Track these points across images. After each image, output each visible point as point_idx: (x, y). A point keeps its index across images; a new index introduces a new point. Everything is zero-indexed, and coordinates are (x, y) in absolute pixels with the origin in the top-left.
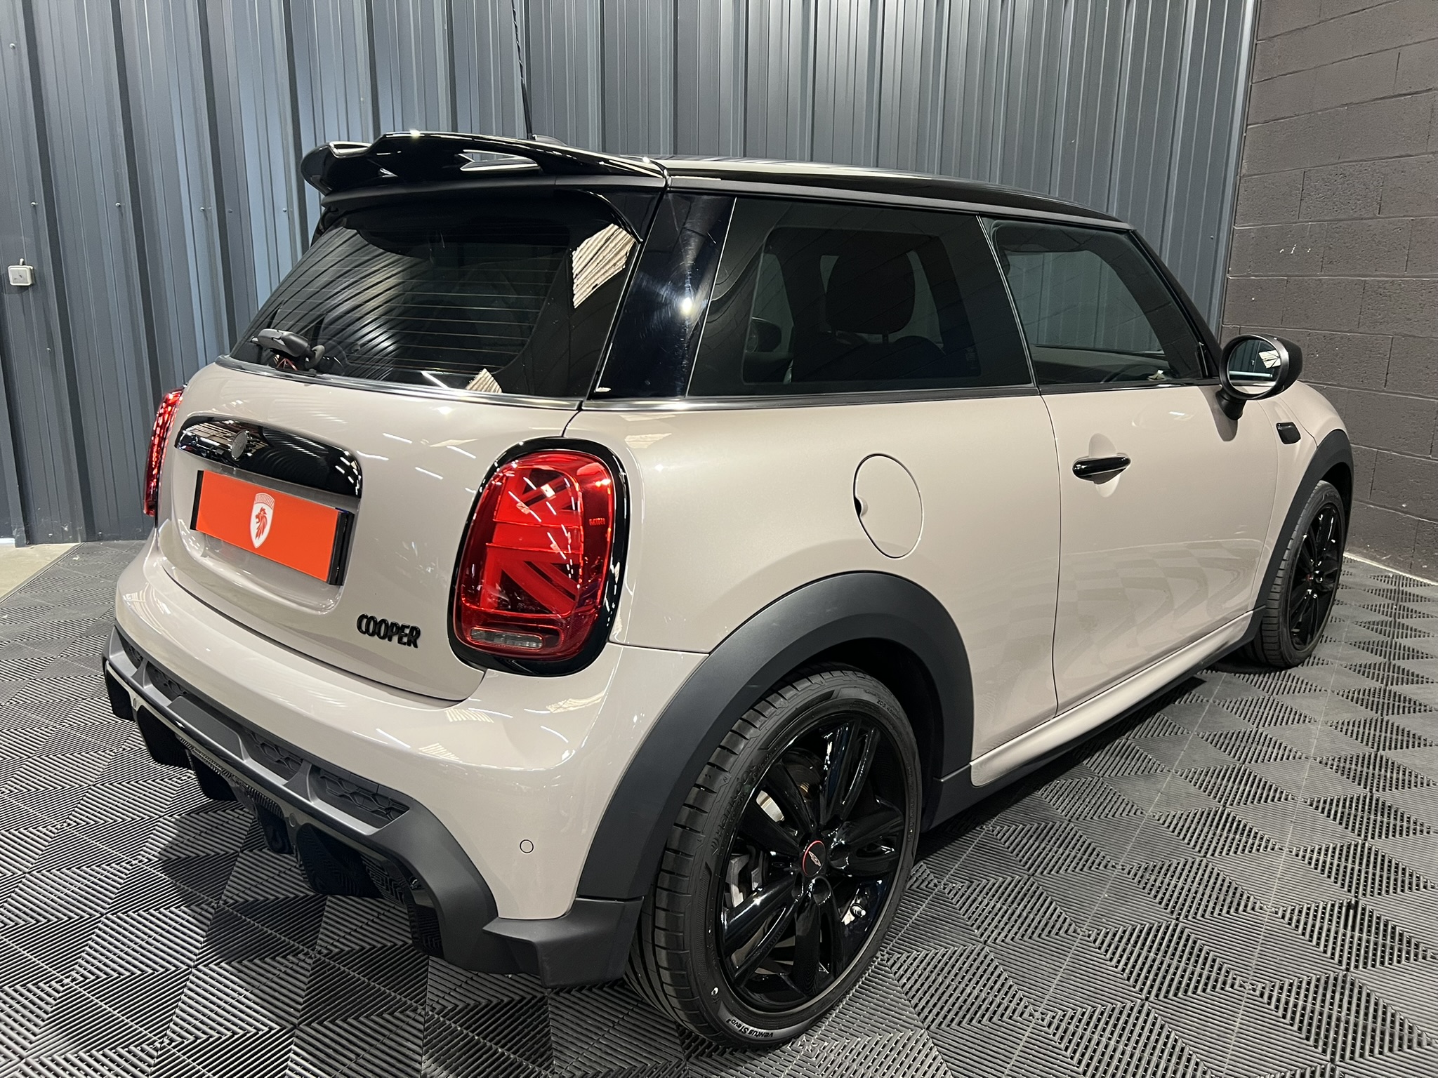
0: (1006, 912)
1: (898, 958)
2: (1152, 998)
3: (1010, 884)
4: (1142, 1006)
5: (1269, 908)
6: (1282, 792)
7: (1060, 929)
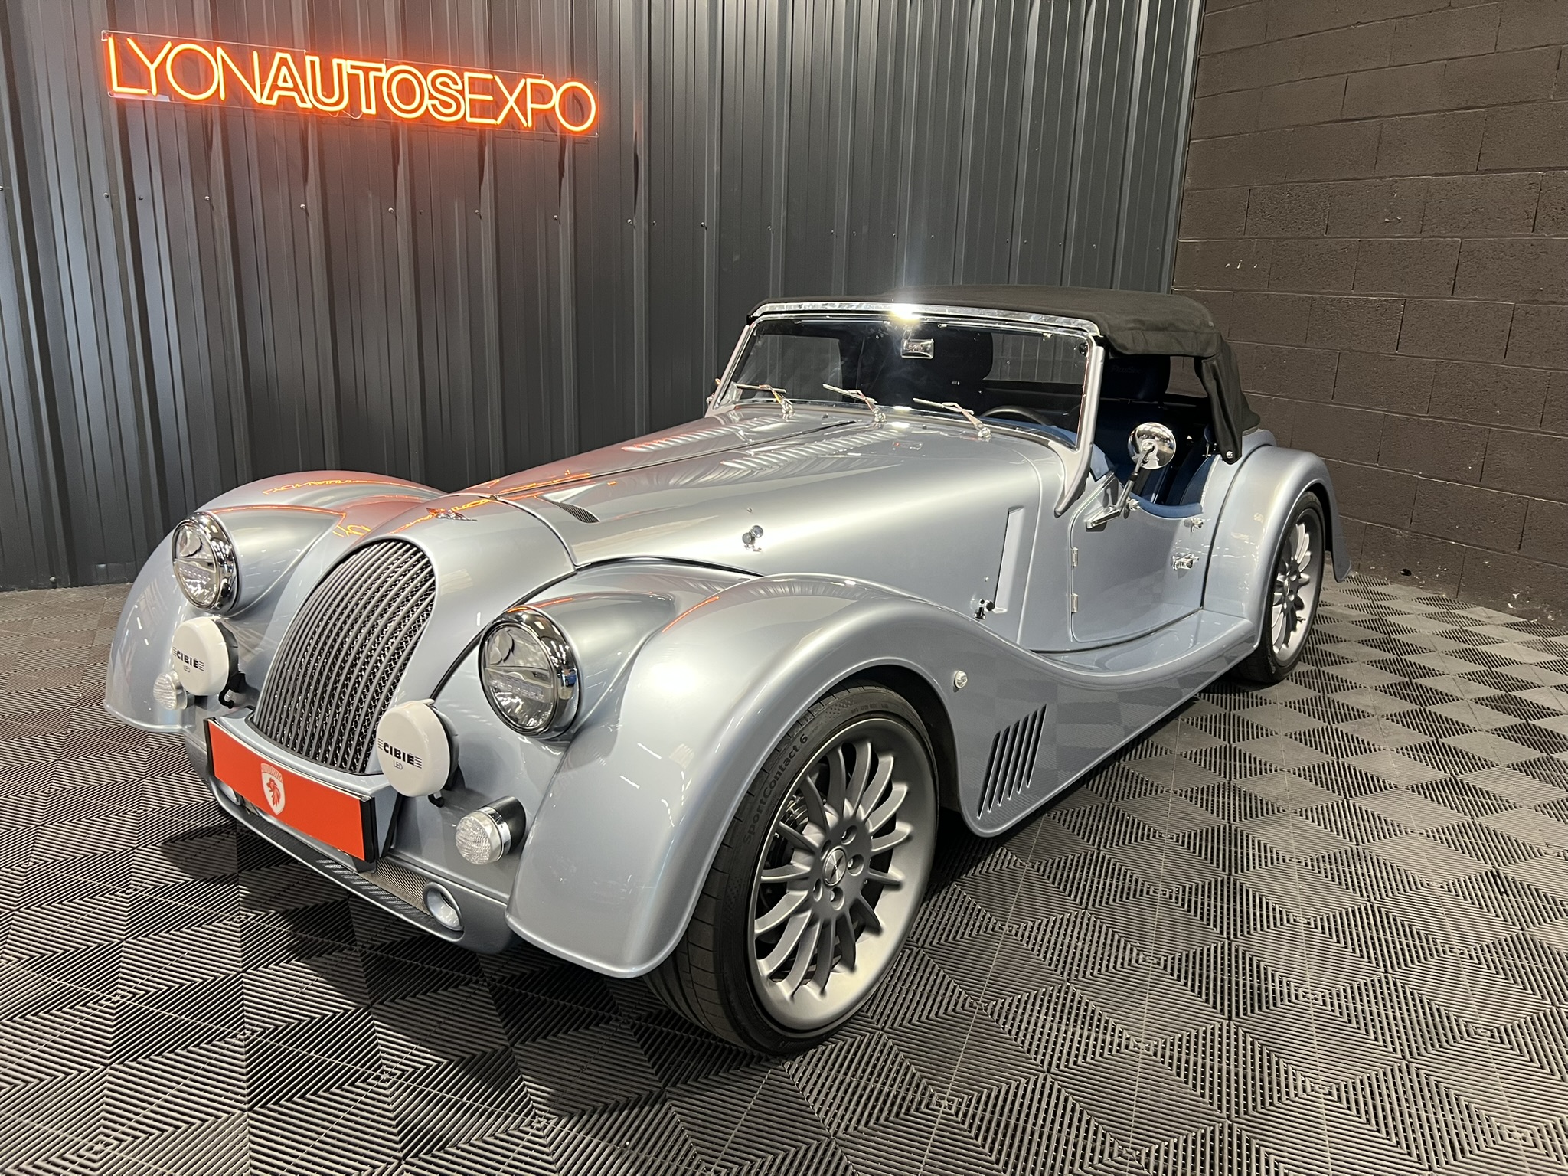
0: (1228, 909)
1: (1166, 961)
2: (1390, 970)
3: (1216, 885)
4: (1386, 978)
5: (1435, 885)
6: (1384, 782)
7: (1281, 920)
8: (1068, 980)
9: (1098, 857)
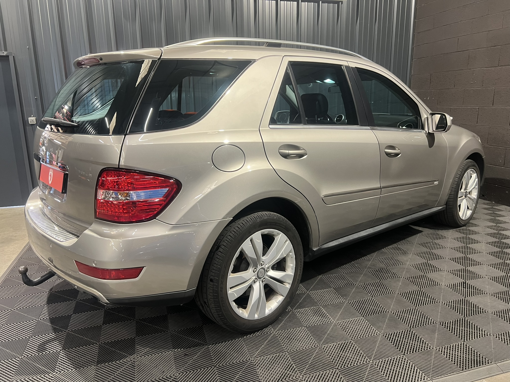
6: (442, 257)
8: (320, 306)
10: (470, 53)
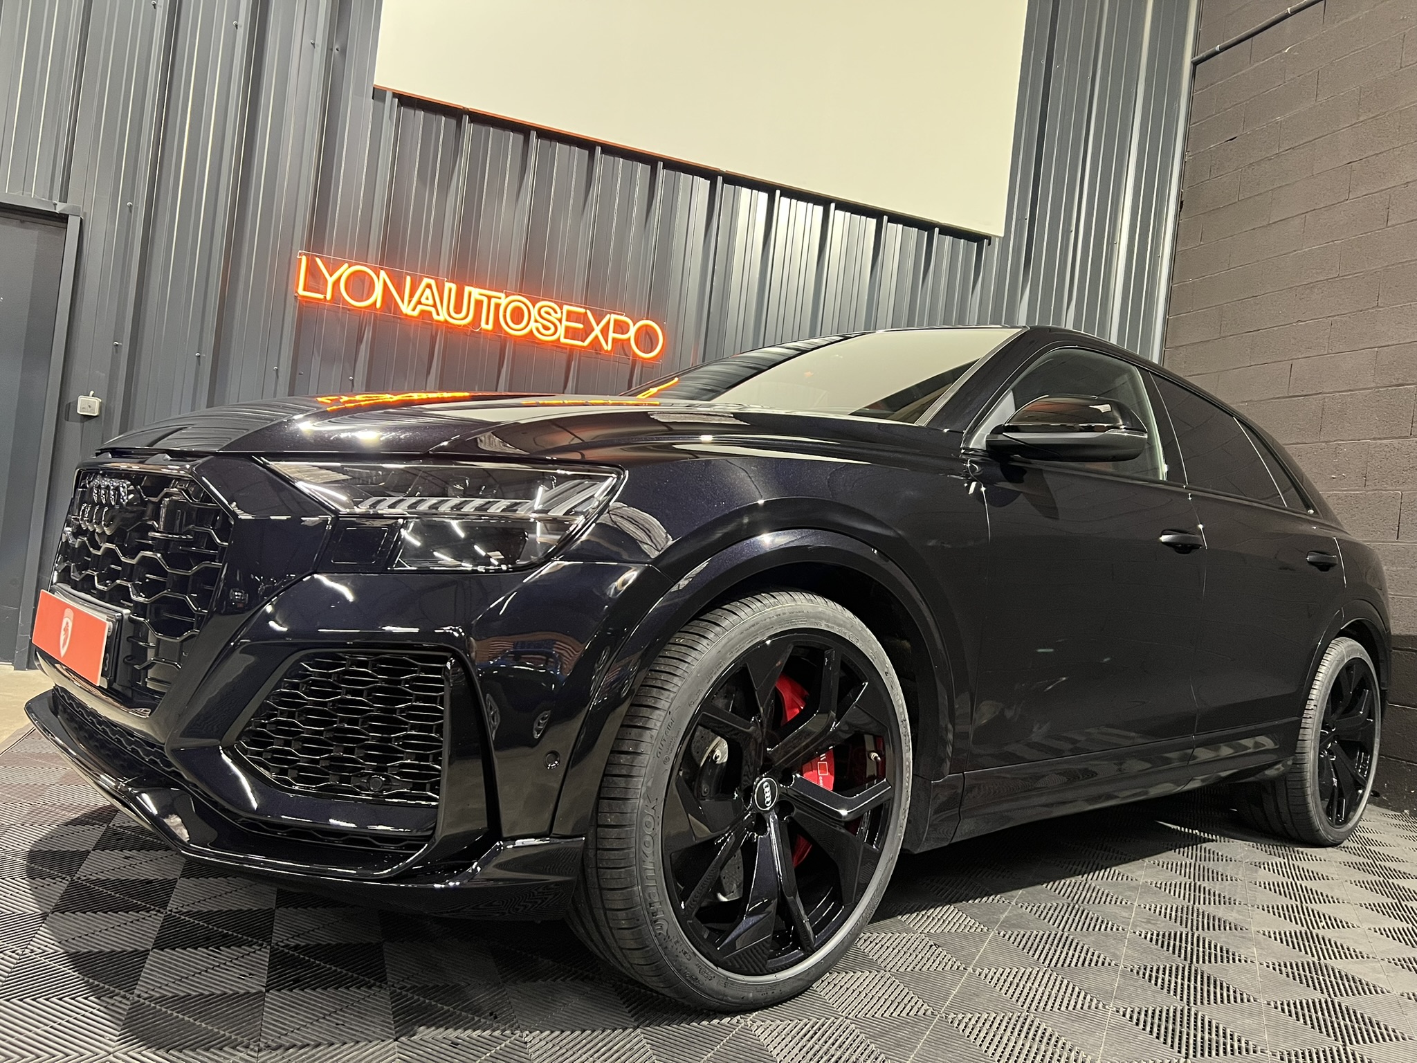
8: (1027, 1011)
9: (1062, 936)
10: (1326, 400)
